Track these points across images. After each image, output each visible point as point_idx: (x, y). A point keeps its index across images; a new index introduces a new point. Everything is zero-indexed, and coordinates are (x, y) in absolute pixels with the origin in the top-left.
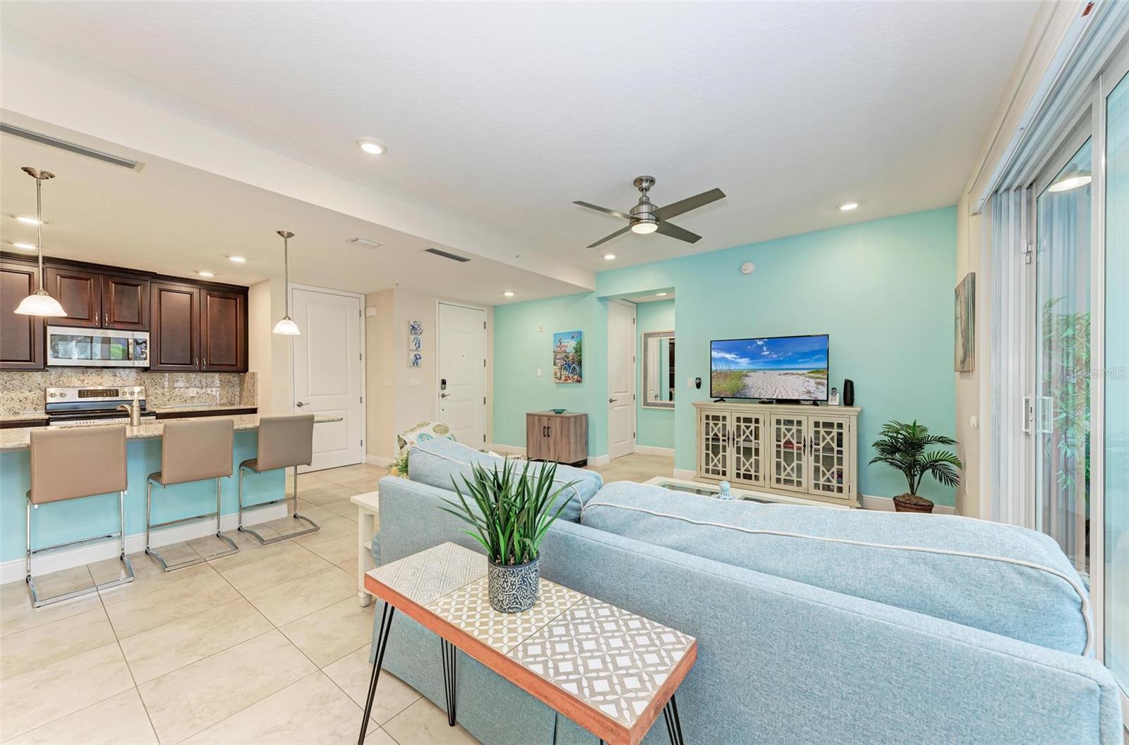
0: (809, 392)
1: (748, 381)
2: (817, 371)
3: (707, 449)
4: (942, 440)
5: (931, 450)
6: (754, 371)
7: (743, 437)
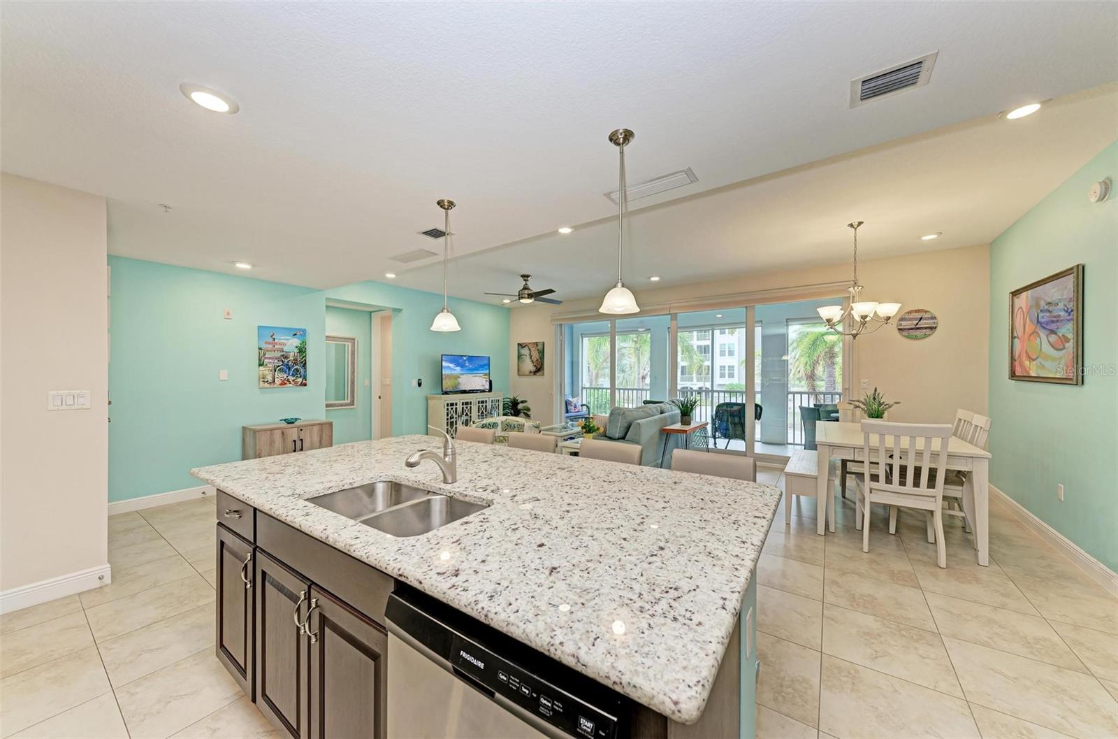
0: (483, 386)
1: (460, 380)
2: (486, 375)
3: (447, 425)
4: (522, 402)
5: (520, 406)
6: (462, 374)
7: (465, 414)
